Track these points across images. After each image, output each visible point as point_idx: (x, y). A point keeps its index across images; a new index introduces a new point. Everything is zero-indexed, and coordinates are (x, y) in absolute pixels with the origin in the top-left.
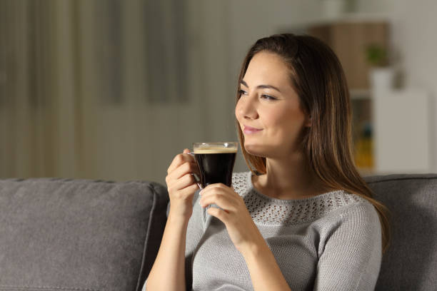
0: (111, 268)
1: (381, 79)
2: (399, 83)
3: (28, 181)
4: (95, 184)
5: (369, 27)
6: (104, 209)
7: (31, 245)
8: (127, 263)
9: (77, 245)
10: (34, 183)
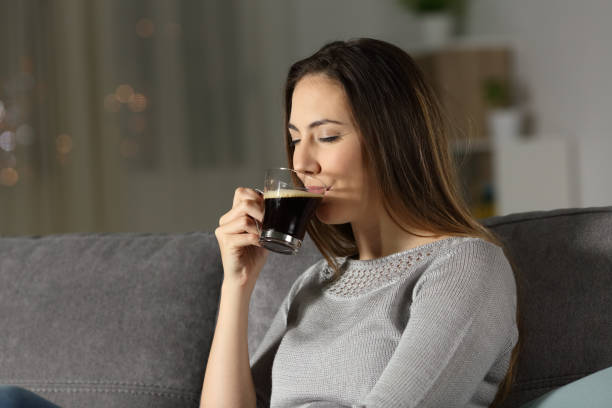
0: (169, 353)
1: (504, 124)
2: (527, 129)
3: (48, 238)
4: (143, 239)
5: (485, 56)
6: (158, 273)
7: (56, 325)
8: (191, 346)
9: (120, 322)
10: (57, 240)
